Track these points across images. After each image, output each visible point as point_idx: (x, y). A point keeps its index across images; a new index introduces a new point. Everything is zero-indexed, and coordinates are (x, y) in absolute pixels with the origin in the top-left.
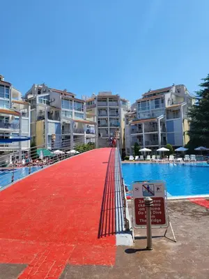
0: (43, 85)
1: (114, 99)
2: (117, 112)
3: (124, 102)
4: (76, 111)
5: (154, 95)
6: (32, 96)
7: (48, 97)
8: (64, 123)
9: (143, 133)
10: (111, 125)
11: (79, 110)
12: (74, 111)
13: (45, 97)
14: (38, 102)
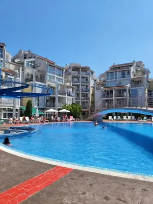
0: (29, 51)
1: (85, 69)
2: (87, 80)
3: (92, 72)
4: (58, 77)
5: (119, 68)
6: (19, 60)
7: (34, 62)
8: (49, 85)
9: (114, 98)
10: (82, 90)
11: (60, 75)
12: (56, 76)
13: (31, 62)
14: (25, 65)
